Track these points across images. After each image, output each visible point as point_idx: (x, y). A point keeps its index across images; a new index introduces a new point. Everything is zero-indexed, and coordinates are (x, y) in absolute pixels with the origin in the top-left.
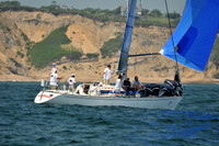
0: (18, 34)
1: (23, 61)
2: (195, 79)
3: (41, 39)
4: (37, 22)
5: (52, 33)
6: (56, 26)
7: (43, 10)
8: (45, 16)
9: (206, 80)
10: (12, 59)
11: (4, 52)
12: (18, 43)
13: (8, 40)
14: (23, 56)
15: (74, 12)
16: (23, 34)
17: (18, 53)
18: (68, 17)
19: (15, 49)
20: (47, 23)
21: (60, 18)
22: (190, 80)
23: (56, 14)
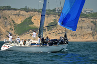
0: (10, 20)
1: (12, 32)
2: (89, 40)
3: (20, 22)
4: (18, 15)
5: (25, 20)
6: (27, 17)
7: (21, 10)
8: (22, 12)
9: (94, 40)
10: (8, 31)
11: (4, 28)
12: (10, 24)
13: (6, 23)
14: (12, 30)
15: (35, 11)
16: (12, 20)
17: (11, 29)
18: (32, 13)
19: (9, 27)
20: (23, 15)
21: (29, 13)
22: (86, 40)
23: (27, 12)
